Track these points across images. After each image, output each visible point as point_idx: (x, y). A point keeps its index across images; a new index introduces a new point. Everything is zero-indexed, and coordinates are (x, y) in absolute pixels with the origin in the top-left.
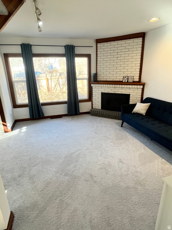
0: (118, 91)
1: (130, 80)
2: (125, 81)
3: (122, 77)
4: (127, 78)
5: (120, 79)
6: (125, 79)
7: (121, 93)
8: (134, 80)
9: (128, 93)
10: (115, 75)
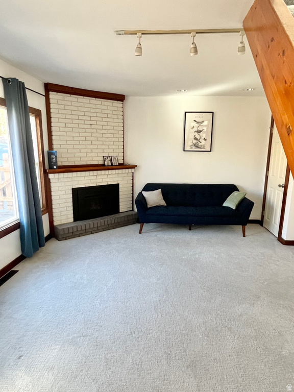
0: (102, 182)
1: (115, 163)
2: (108, 163)
3: (102, 159)
4: (109, 159)
5: (98, 161)
6: (107, 160)
7: (106, 184)
8: (120, 162)
9: (116, 183)
10: (89, 155)
